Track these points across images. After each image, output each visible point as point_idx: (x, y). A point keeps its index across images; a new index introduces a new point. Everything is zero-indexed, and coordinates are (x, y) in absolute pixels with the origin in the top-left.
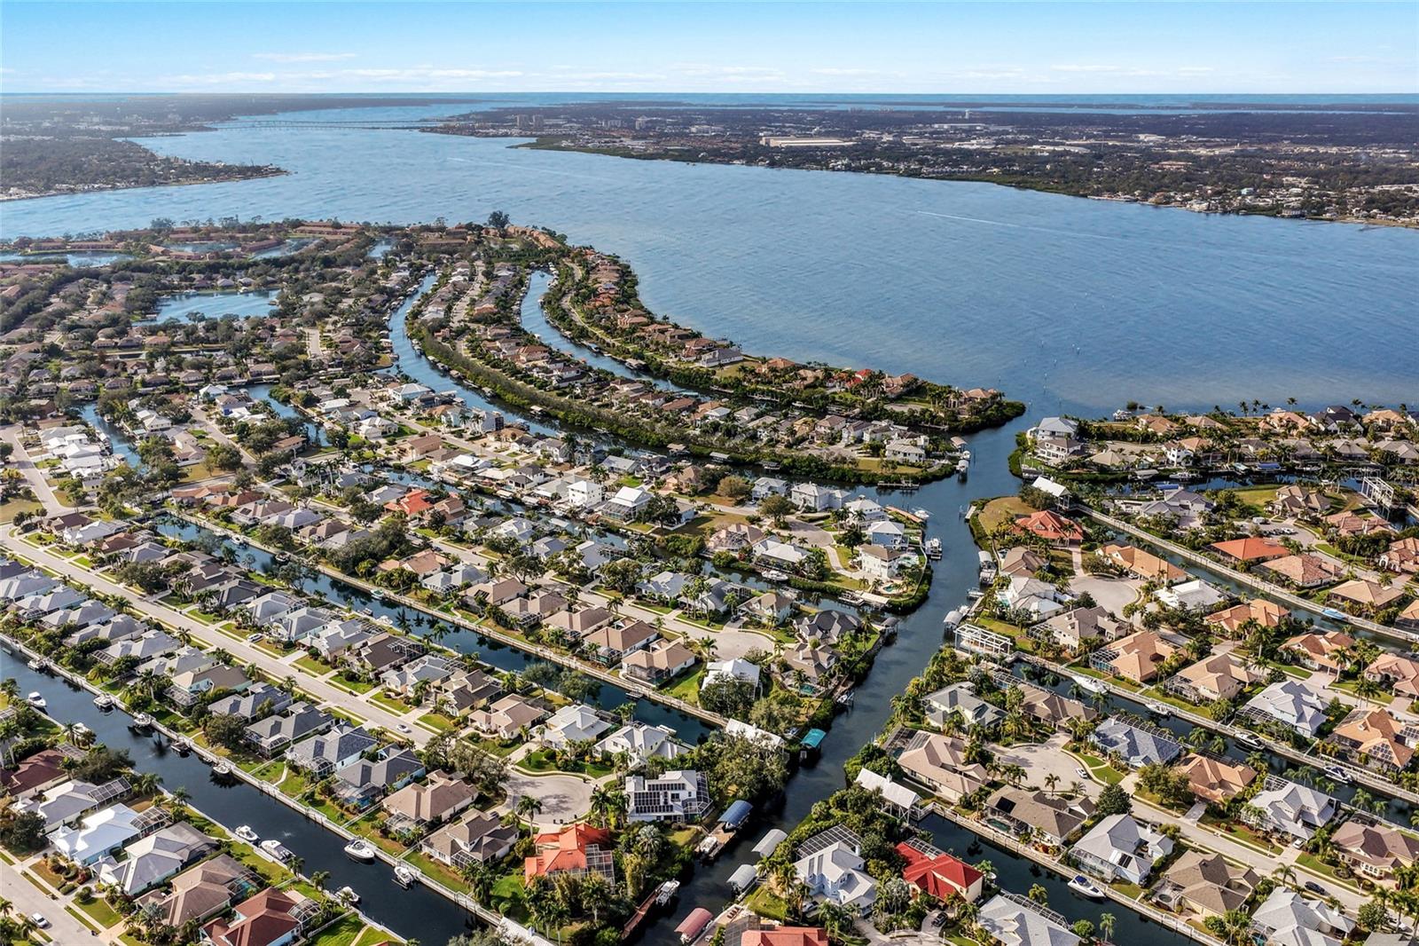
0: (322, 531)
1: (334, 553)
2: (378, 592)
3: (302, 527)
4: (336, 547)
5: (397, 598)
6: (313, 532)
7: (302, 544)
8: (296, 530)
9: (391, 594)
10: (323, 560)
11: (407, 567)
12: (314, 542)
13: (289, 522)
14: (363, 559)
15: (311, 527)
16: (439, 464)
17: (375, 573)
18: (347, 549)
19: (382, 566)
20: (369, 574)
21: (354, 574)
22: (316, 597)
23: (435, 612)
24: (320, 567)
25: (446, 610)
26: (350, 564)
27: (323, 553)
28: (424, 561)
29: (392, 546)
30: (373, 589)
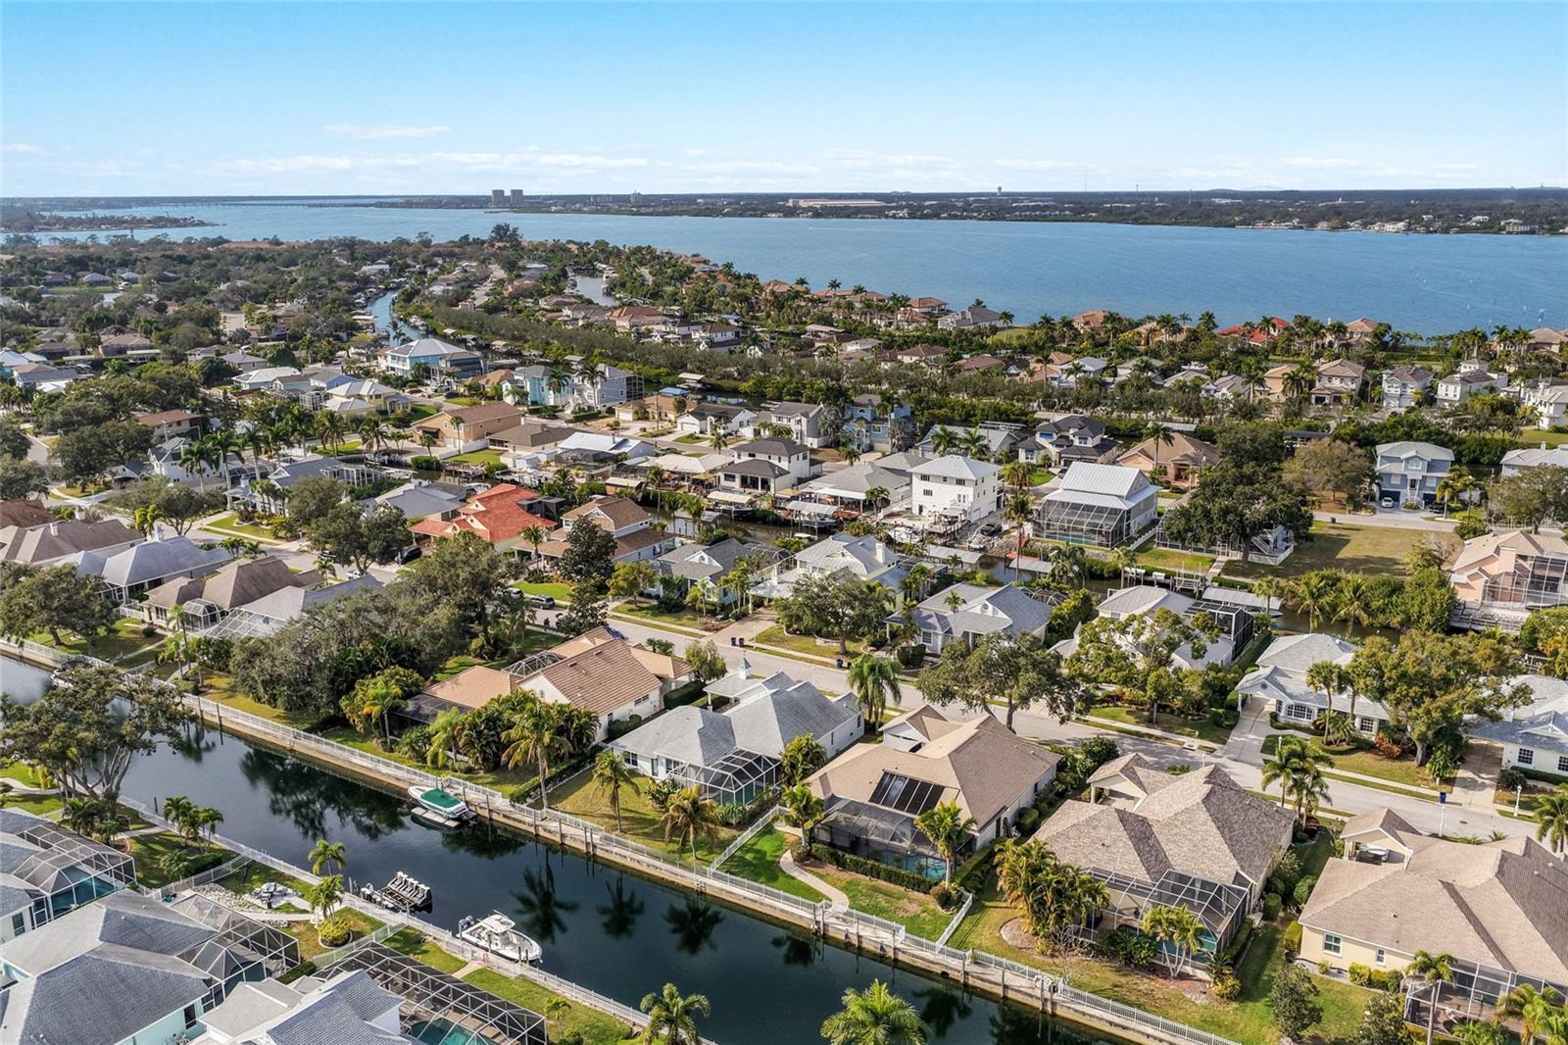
0: (220, 588)
1: (255, 652)
2: (440, 797)
3: (157, 583)
4: (263, 631)
5: (525, 818)
6: (185, 596)
7: (150, 634)
8: (137, 592)
9: (494, 800)
10: (221, 682)
11: (545, 689)
12: (188, 621)
13: (119, 567)
14: (367, 668)
15: (184, 581)
16: (527, 453)
17: (417, 721)
18: (311, 636)
19: (444, 691)
20: (396, 723)
21: (334, 725)
22: (175, 829)
23: (710, 879)
24: (207, 707)
25: (763, 870)
26: (320, 692)
27: (219, 654)
28: (599, 668)
29: (470, 618)
30: (418, 785)
